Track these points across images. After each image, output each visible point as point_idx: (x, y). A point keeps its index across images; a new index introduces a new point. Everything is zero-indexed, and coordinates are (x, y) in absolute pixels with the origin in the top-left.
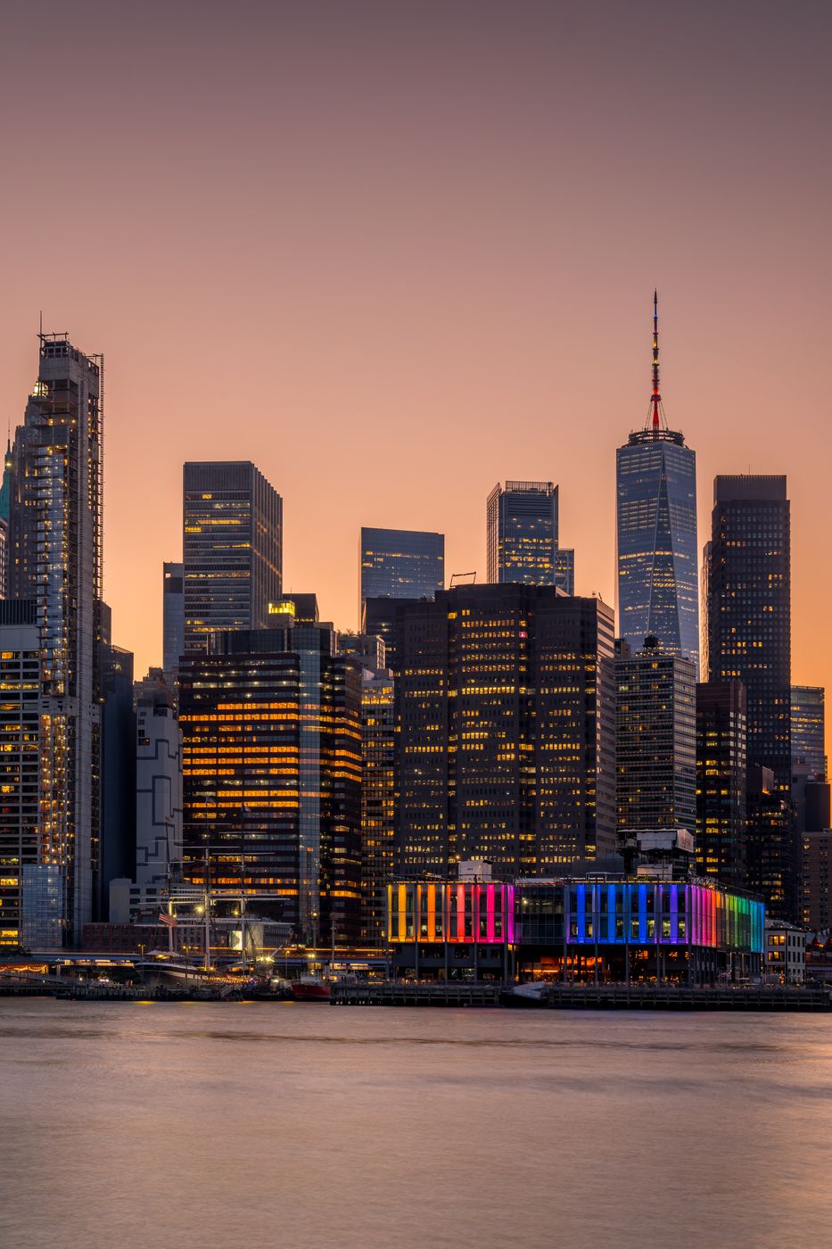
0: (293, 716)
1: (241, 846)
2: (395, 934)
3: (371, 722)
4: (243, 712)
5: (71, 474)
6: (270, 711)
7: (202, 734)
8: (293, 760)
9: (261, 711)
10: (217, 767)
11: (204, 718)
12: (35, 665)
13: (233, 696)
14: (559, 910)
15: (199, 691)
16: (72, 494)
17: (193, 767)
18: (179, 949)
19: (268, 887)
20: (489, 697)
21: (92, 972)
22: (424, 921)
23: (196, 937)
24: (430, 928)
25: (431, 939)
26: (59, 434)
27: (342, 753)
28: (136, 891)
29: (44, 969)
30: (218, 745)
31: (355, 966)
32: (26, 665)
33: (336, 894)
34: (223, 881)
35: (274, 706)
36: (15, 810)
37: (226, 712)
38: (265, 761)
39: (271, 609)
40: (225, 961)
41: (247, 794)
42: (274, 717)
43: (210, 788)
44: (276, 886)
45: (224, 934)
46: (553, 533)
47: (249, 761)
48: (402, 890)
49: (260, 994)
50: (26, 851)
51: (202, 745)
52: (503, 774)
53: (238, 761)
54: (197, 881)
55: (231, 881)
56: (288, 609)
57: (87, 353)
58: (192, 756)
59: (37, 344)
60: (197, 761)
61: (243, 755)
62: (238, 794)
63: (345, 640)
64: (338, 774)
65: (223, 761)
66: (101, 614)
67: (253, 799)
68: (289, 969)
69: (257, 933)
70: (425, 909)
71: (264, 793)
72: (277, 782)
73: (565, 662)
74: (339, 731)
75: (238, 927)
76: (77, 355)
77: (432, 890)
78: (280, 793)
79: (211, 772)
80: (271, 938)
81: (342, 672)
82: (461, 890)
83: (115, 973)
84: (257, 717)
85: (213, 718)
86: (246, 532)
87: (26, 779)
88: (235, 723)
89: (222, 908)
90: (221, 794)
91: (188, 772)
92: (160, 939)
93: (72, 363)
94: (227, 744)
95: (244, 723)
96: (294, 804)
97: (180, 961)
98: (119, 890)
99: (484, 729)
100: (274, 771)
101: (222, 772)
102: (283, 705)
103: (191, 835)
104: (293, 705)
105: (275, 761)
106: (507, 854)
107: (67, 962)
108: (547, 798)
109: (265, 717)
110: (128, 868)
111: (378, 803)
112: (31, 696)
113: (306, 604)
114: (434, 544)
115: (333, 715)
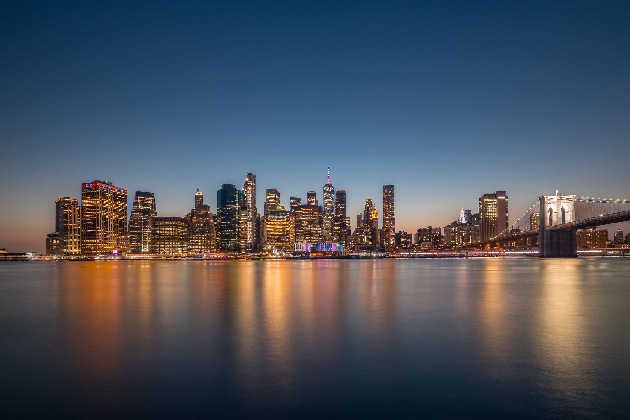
0: (281, 222)
1: (275, 239)
2: (295, 250)
3: (291, 223)
4: (275, 222)
5: (252, 190)
6: (278, 221)
7: (269, 225)
8: (281, 228)
9: (277, 221)
10: (271, 229)
11: (269, 222)
12: (247, 216)
13: (273, 219)
14: (316, 247)
15: (269, 219)
16: (252, 193)
17: (268, 229)
18: (266, 253)
19: (278, 244)
20: (307, 219)
21: (255, 256)
22: (298, 248)
23: (268, 251)
24: (299, 249)
25: (299, 251)
26: (250, 185)
27: (288, 227)
28: (260, 245)
29: (248, 256)
30: (271, 226)
31: (290, 255)
32: (246, 216)
33: (287, 245)
34: (272, 244)
35: (279, 221)
36: (244, 235)
37: (272, 222)
38: (277, 228)
39: (278, 208)
40: (272, 254)
41: (275, 232)
42: (279, 222)
43: (270, 232)
44: (279, 244)
45: (272, 250)
46: (315, 198)
47: (275, 228)
48: (295, 245)
49: (277, 258)
50: (246, 240)
51: (269, 226)
52: (309, 229)
53: (274, 228)
54: (268, 244)
55: (273, 244)
56: (281, 208)
57: (254, 174)
58: (268, 227)
59: (247, 173)
60: (268, 228)
61: (275, 227)
62: (274, 232)
63: (288, 212)
64: (287, 230)
65: (272, 228)
66: (256, 209)
67: (276, 233)
68: (281, 255)
69: (277, 250)
70: (298, 247)
71: (277, 232)
72: (279, 231)
73: (317, 215)
74: (287, 224)
75: (274, 250)
76: (252, 175)
77: (299, 244)
78: (279, 232)
79: (270, 229)
80: (278, 251)
81: (288, 216)
82: (303, 244)
83: (258, 256)
84: (276, 222)
85: (271, 222)
86: (275, 199)
87: (246, 231)
88: (273, 223)
89: (272, 247)
90: (272, 232)
91: (267, 230)
92: (264, 252)
93: (252, 176)
94: (272, 226)
95: (275, 223)
96: (281, 234)
97: (266, 254)
98: (258, 245)
99: (306, 223)
100: (279, 229)
101: (272, 229)
102: (280, 221)
103: (268, 238)
104: (281, 221)
105: (279, 228)
106: (309, 240)
107: (251, 255)
108: (314, 232)
109: (277, 222)
110: (259, 243)
111: (292, 233)
112: (246, 220)
113: (283, 207)
114: (300, 199)
115: (286, 222)
